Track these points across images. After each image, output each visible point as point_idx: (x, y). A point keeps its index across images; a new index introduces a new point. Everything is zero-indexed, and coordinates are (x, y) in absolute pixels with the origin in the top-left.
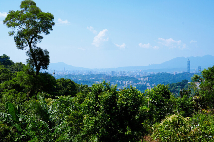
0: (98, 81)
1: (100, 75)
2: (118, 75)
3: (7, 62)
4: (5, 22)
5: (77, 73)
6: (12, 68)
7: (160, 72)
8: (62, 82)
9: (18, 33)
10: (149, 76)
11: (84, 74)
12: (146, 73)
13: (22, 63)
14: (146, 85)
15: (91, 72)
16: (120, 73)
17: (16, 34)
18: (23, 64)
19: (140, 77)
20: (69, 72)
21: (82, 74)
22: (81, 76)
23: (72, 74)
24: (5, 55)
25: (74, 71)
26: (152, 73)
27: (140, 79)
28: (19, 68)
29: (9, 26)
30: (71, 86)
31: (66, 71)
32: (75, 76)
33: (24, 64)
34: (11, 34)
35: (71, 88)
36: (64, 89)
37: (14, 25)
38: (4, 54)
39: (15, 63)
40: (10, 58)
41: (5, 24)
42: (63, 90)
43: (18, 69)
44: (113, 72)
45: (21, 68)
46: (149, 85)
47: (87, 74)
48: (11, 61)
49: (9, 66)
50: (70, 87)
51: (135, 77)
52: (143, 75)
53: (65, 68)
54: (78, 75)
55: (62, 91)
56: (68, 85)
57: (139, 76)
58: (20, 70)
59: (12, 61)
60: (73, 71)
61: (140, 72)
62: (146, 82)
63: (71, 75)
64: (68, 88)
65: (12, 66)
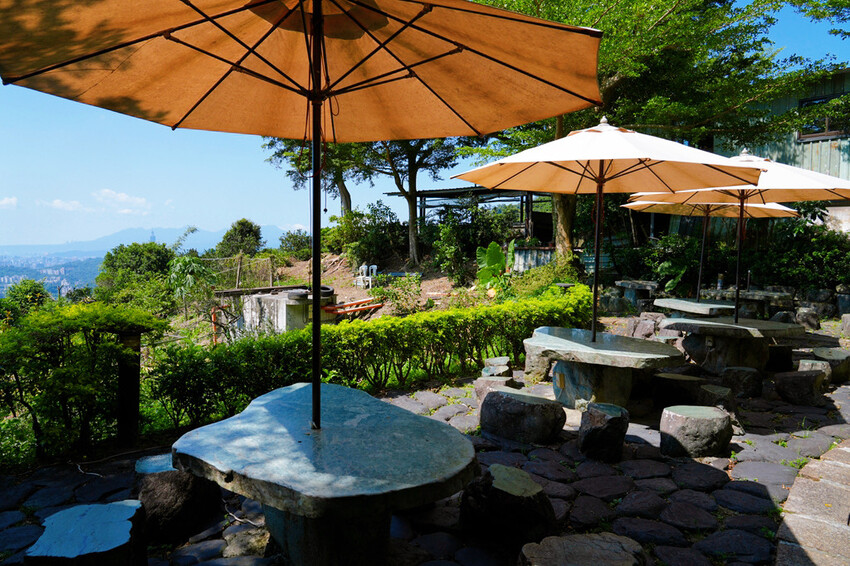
7: (92, 257)
10: (65, 266)
12: (58, 259)
14: (59, 283)
19: (46, 268)
26: (74, 258)
27: (44, 272)
46: (66, 284)
51: (34, 266)
52: (53, 264)
57: (42, 265)
61: (44, 258)
62: (59, 278)
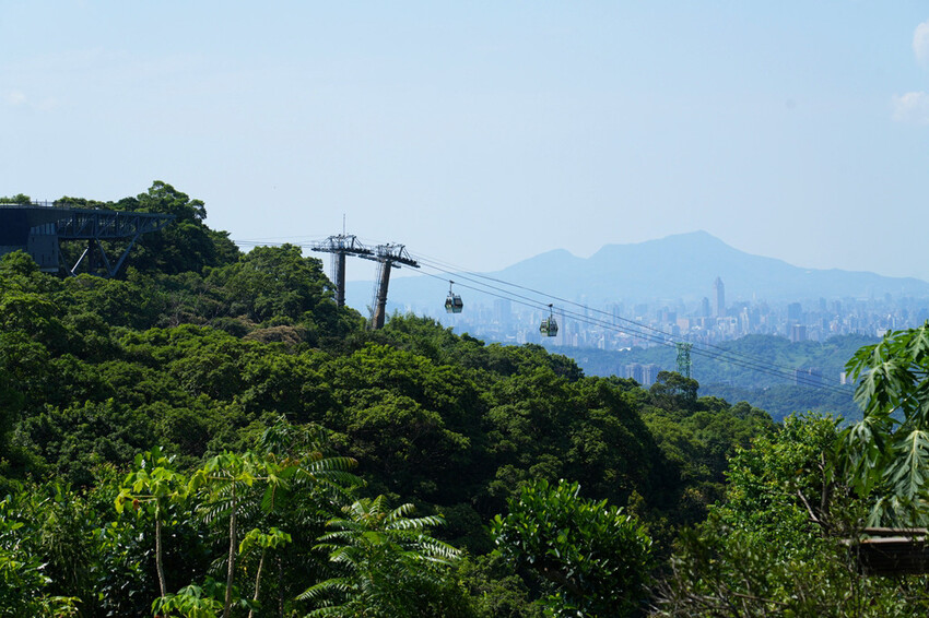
3: (178, 244)
5: (826, 324)
6: (216, 296)
8: (533, 406)
13: (298, 250)
18: (306, 254)
20: (754, 318)
21: (863, 331)
23: (780, 330)
24: (169, 189)
25: (797, 305)
28: (266, 293)
30: (611, 436)
31: (734, 312)
32: (809, 347)
33: (311, 260)
35: (603, 452)
36: (534, 462)
38: (157, 183)
39: (245, 249)
40: (203, 213)
42: (526, 467)
43: (261, 301)
45: (279, 288)
48: (215, 234)
49: (191, 277)
50: (601, 445)
53: (719, 284)
54: (833, 340)
55: (522, 473)
56: (580, 428)
58: (270, 304)
59: (224, 234)
60: (795, 309)
63: (770, 337)
64: (581, 447)
65: (222, 274)
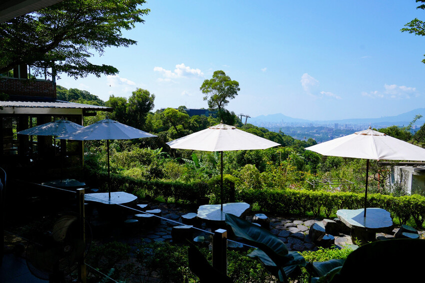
0: (319, 134)
1: (322, 128)
2: (342, 128)
4: (201, 88)
5: (296, 125)
9: (211, 98)
11: (303, 127)
15: (311, 124)
16: (344, 126)
17: (209, 98)
20: (287, 124)
22: (301, 128)
23: (290, 126)
29: (204, 92)
31: (284, 123)
34: (205, 99)
37: (207, 92)
41: (201, 91)
44: (336, 125)
47: (306, 127)
53: (283, 120)
54: (297, 127)
60: (292, 123)
